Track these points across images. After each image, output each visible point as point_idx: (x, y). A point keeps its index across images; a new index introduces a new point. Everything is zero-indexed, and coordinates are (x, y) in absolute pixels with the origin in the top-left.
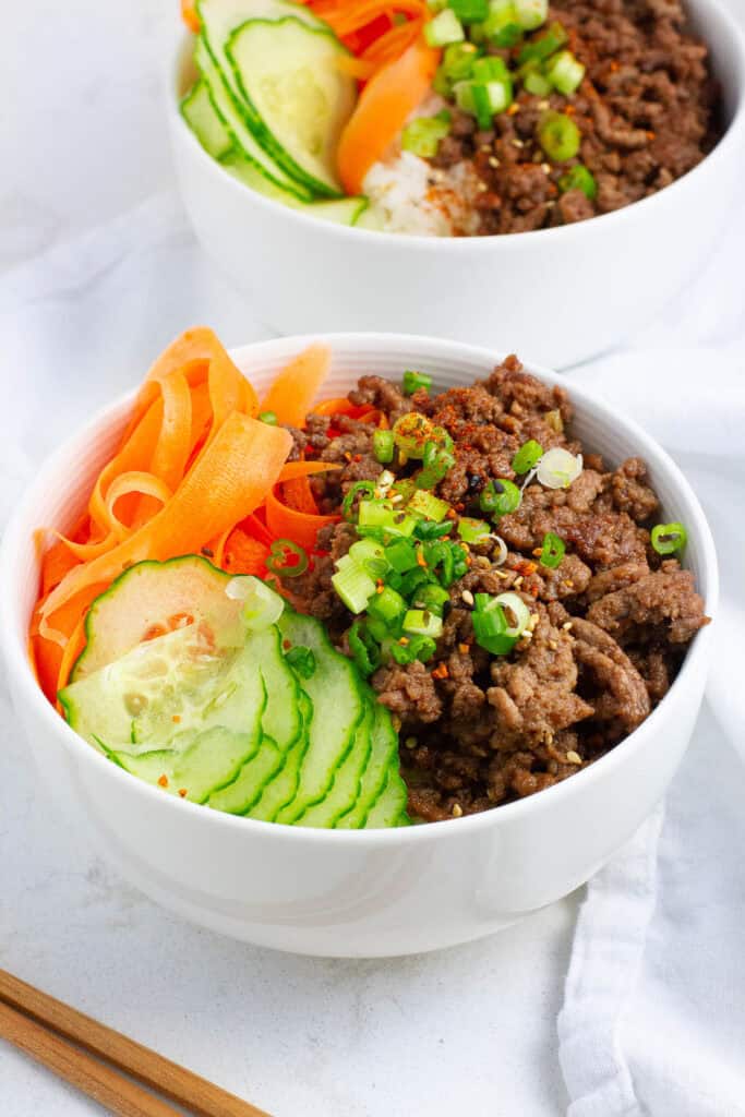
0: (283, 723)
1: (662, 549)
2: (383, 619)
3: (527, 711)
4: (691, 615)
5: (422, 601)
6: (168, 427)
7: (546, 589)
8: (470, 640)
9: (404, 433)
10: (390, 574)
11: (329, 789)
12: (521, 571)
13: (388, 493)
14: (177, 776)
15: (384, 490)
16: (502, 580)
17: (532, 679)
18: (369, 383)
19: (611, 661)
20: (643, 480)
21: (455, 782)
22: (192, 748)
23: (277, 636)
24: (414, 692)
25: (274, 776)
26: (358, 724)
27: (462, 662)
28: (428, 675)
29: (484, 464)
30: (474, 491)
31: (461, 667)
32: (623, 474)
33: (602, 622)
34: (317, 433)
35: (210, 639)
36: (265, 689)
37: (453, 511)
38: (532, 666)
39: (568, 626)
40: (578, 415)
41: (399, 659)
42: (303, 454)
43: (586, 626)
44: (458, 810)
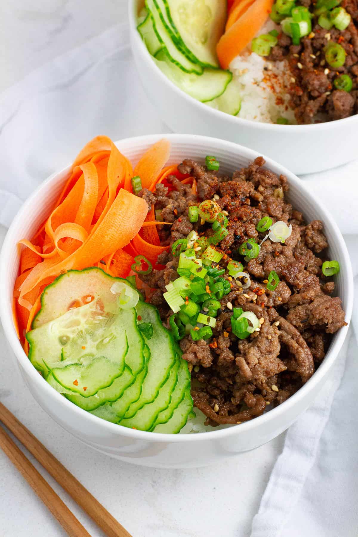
0: (136, 361)
1: (326, 273)
2: (187, 315)
3: (254, 370)
4: (338, 321)
5: (207, 307)
6: (86, 196)
7: (269, 301)
8: (228, 329)
9: (204, 210)
10: (192, 294)
11: (156, 397)
12: (257, 292)
13: (194, 244)
14: (83, 377)
15: (192, 243)
16: (247, 299)
17: (258, 355)
18: (188, 164)
19: (297, 345)
20: (321, 231)
21: (217, 392)
22: (90, 365)
23: (135, 314)
24: (200, 355)
25: (129, 386)
26: (172, 367)
27: (224, 340)
28: (207, 346)
29: (243, 230)
30: (238, 241)
31: (224, 343)
32: (311, 229)
33: (294, 322)
34: (161, 196)
35: (102, 308)
36: (127, 343)
37: (226, 256)
38: (258, 347)
39: (277, 324)
40: (292, 189)
41: (194, 338)
43: (287, 325)
44: (217, 407)
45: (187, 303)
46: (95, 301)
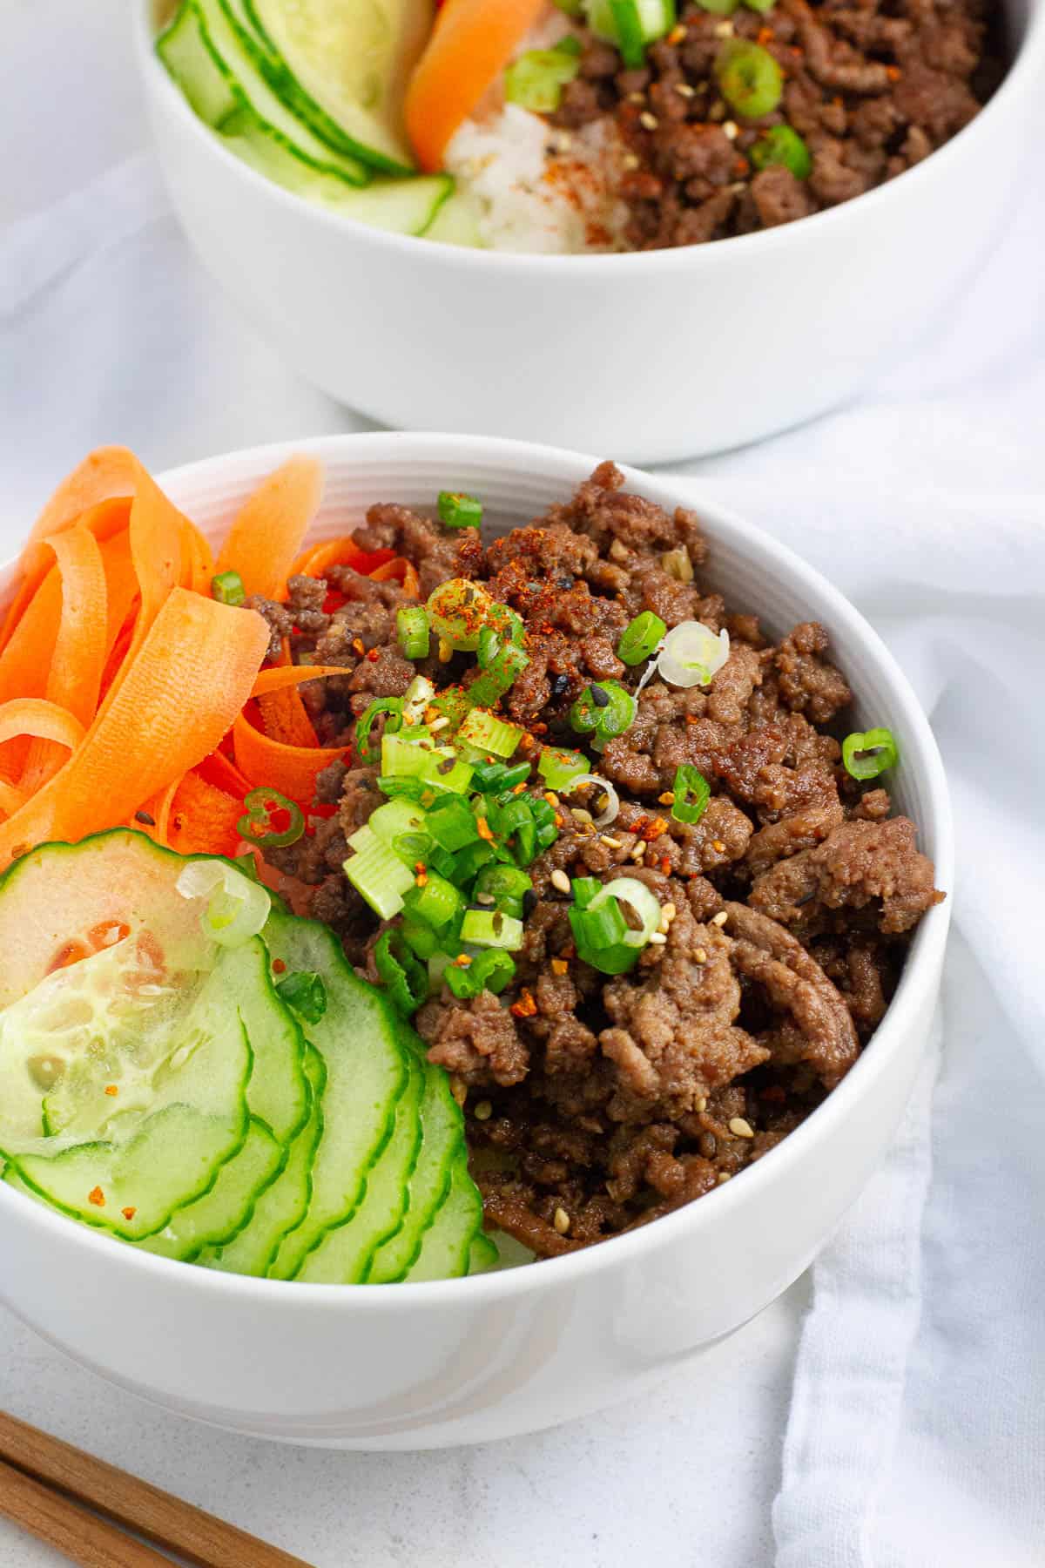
0: (281, 1097)
1: (859, 771)
2: (427, 924)
3: (664, 1065)
4: (915, 889)
5: (489, 892)
6: (71, 620)
7: (683, 858)
8: (566, 952)
9: (445, 613)
10: (436, 853)
11: (359, 1201)
12: (642, 832)
13: (425, 713)
14: (118, 1183)
15: (418, 709)
16: (613, 850)
17: (670, 1014)
18: (384, 516)
19: (791, 974)
20: (824, 656)
21: (556, 1172)
22: (138, 1139)
23: (261, 955)
24: (484, 1042)
25: (271, 1181)
26: (398, 1096)
27: (557, 989)
28: (505, 1013)
29: (574, 656)
30: (561, 700)
31: (557, 996)
32: (793, 650)
33: (774, 909)
34: (307, 608)
35: (157, 957)
36: (248, 1044)
37: (531, 737)
38: (669, 991)
39: (721, 918)
40: (717, 551)
41: (457, 989)
42: (286, 643)
43: (750, 918)
44: (563, 1218)
45: (422, 880)
46: (133, 936)
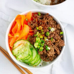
0: (31, 54)
3: (50, 55)
4: (63, 45)
11: (35, 59)
14: (22, 56)
19: (57, 50)
27: (45, 51)
28: (42, 52)
29: (46, 31)
33: (56, 46)
38: (51, 51)
44: (45, 58)
45: (38, 46)
